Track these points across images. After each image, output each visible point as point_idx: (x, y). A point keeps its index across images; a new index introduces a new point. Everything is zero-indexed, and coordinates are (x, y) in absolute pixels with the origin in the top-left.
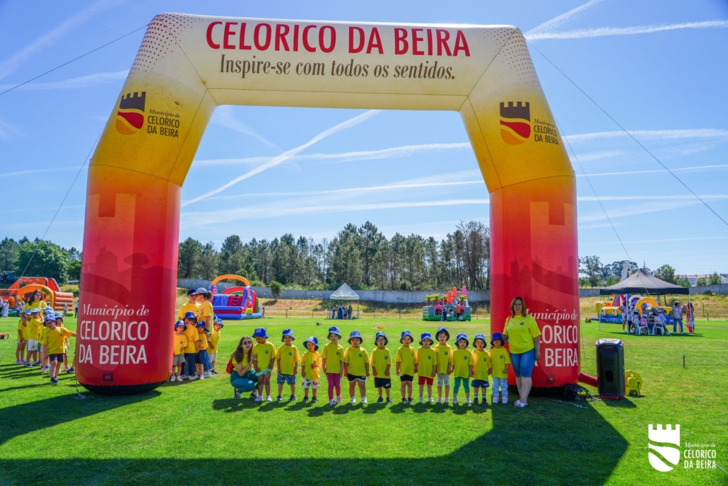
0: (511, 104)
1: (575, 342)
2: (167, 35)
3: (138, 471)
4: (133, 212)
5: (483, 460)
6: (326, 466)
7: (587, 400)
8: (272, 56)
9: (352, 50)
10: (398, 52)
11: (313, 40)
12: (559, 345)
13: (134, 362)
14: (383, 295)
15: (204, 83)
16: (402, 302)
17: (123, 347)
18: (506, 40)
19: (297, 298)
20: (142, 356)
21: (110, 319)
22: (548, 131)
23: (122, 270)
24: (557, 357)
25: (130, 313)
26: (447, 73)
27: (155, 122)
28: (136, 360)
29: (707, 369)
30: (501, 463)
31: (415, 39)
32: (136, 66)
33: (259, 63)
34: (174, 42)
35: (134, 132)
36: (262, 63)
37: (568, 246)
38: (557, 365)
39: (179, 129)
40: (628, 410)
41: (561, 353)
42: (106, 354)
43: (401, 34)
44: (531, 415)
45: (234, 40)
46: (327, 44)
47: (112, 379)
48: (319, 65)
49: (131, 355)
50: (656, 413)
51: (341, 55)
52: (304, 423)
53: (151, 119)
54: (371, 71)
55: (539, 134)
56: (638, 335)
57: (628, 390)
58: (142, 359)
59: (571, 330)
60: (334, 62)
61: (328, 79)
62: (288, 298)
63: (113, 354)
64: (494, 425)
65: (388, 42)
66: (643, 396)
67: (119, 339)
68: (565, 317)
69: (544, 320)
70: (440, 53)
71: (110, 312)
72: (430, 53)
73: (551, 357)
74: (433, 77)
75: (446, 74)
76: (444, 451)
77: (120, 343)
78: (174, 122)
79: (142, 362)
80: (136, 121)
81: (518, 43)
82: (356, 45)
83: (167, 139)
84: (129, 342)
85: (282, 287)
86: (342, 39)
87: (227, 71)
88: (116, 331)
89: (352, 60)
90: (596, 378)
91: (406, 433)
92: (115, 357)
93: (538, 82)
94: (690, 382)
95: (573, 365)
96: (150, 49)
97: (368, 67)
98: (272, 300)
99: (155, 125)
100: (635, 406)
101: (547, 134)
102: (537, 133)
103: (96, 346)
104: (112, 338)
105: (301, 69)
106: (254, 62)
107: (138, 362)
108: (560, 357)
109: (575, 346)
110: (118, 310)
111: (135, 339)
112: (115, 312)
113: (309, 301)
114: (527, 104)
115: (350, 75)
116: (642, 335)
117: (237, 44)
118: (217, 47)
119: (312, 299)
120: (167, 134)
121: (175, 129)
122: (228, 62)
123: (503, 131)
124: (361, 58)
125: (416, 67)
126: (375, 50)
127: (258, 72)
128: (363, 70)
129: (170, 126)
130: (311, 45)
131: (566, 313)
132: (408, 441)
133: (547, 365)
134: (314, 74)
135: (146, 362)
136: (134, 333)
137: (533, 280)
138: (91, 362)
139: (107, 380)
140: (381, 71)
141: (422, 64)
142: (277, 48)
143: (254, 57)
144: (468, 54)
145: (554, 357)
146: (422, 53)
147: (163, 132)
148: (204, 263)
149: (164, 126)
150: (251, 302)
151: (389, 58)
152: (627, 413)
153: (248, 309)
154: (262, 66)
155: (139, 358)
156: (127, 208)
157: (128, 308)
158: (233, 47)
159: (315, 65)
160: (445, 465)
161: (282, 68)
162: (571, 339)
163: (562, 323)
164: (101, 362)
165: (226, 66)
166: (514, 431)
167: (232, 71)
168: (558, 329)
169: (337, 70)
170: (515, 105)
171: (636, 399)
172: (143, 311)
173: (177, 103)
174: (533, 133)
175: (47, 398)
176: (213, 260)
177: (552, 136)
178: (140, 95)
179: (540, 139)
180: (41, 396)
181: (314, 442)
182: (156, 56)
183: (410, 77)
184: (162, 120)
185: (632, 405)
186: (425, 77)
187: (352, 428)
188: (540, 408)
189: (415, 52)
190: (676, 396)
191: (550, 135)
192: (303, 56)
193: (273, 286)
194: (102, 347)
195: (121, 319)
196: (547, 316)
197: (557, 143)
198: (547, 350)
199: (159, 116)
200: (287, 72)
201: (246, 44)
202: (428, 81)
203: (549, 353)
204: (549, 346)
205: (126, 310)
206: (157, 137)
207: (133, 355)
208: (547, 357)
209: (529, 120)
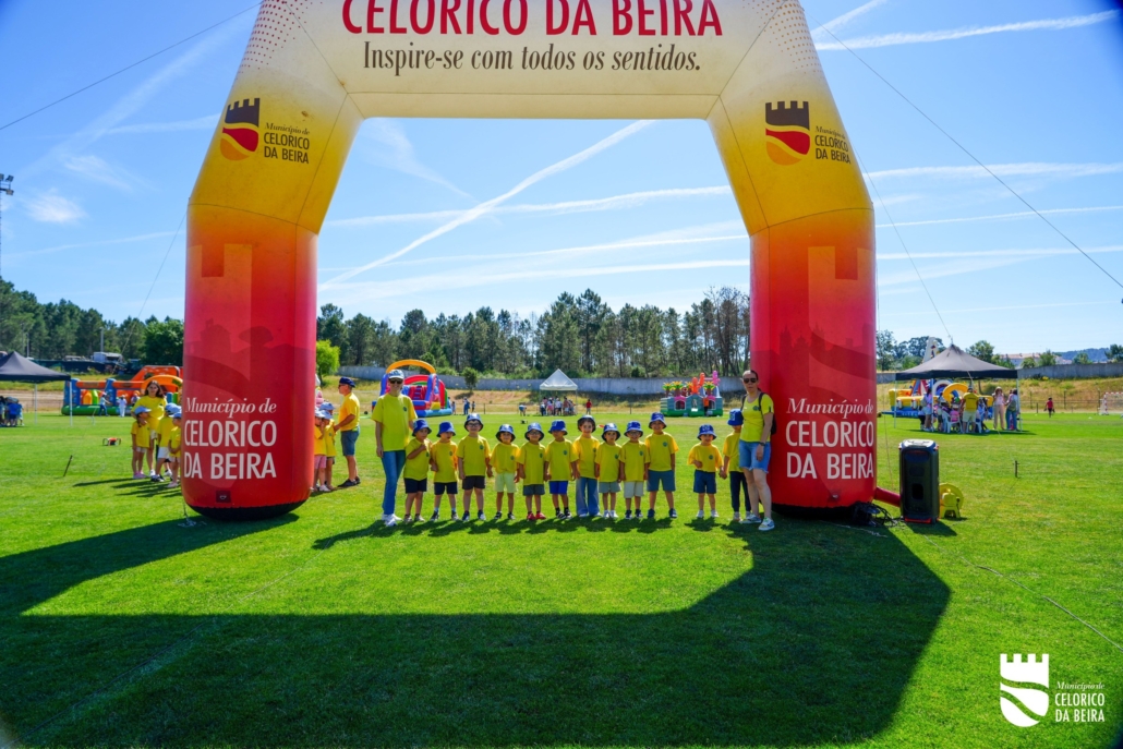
0: (781, 104)
1: (870, 445)
2: (286, 15)
3: (238, 636)
4: (249, 270)
5: (739, 617)
6: (509, 628)
7: (886, 524)
8: (437, 41)
9: (550, 31)
10: (617, 31)
11: (495, 17)
12: (847, 449)
13: (258, 476)
14: (609, 384)
15: (343, 84)
16: (633, 392)
17: (242, 456)
18: (775, 10)
19: (498, 389)
20: (269, 468)
21: (223, 417)
22: (836, 143)
23: (236, 349)
24: (844, 466)
25: (250, 409)
26: (689, 61)
27: (274, 141)
28: (260, 474)
29: (1049, 479)
30: (767, 624)
31: (643, 13)
32: (247, 62)
33: (418, 53)
34: (297, 24)
35: (244, 157)
36: (423, 52)
37: (863, 309)
38: (844, 477)
39: (309, 152)
40: (946, 539)
41: (849, 461)
42: (219, 466)
43: (622, 5)
44: (808, 547)
45: (382, 20)
46: (515, 23)
47: (228, 500)
48: (504, 54)
49: (254, 466)
50: (987, 544)
51: (536, 38)
52: (487, 561)
53: (268, 137)
54: (578, 60)
55: (822, 148)
56: (946, 433)
57: (943, 510)
58: (269, 471)
59: (864, 427)
60: (526, 48)
61: (516, 74)
62: (488, 389)
63: (229, 465)
64: (755, 563)
65: (604, 17)
66: (965, 519)
67: (236, 444)
68: (856, 409)
69: (827, 414)
70: (678, 32)
71: (223, 408)
72: (664, 32)
73: (835, 466)
74: (669, 68)
75: (687, 63)
76: (682, 602)
77: (238, 450)
78: (301, 141)
79: (269, 475)
80: (248, 140)
81: (792, 15)
82: (557, 24)
83: (293, 166)
84: (249, 449)
85: (479, 376)
86: (537, 14)
87: (374, 66)
88: (232, 434)
89: (552, 45)
90: (898, 493)
91: (630, 576)
92: (231, 469)
93: (822, 71)
94: (1028, 497)
95: (866, 476)
96: (265, 36)
97: (574, 55)
98: (467, 392)
99: (275, 146)
100: (954, 534)
101: (834, 148)
102: (820, 147)
103: (205, 454)
104: (227, 444)
105: (479, 60)
106: (411, 52)
107: (263, 476)
108: (849, 466)
109: (871, 451)
111: (258, 444)
112: (230, 407)
113: (514, 393)
114: (806, 104)
115: (549, 67)
116: (952, 432)
117: (387, 26)
118: (357, 30)
119: (517, 390)
120: (292, 158)
121: (304, 151)
122: (374, 52)
123: (769, 145)
124: (565, 42)
125: (643, 54)
126: (584, 29)
127: (418, 66)
128: (567, 60)
129: (296, 147)
130: (492, 24)
131: (858, 404)
132: (631, 589)
133: (830, 476)
134: (497, 67)
135: (274, 475)
136: (256, 437)
137: (811, 357)
138: (200, 477)
139: (222, 501)
140: (593, 60)
141: (652, 49)
142: (444, 30)
143: (412, 44)
144: (719, 32)
145: (840, 465)
146: (652, 33)
147: (286, 155)
148: (378, 346)
149: (287, 147)
150: (437, 395)
151: (605, 41)
152: (944, 544)
153: (434, 404)
154: (422, 57)
155: (265, 471)
156: (240, 265)
157: (247, 403)
158: (381, 30)
159: (498, 53)
160: (684, 626)
161: (452, 60)
162: (864, 440)
163: (853, 418)
164: (213, 476)
165: (373, 59)
166: (783, 574)
167: (381, 66)
168: (846, 427)
169: (532, 60)
171: (955, 523)
172: (268, 407)
173: (304, 114)
174: (813, 147)
175: (144, 525)
176: (390, 342)
177: (841, 150)
178: (252, 103)
179: (824, 155)
180: (136, 522)
181: (498, 589)
182: (271, 47)
183: (635, 68)
184: (284, 138)
185: (949, 532)
186: (656, 68)
187: (553, 569)
188: (820, 537)
189: (643, 31)
190: (1011, 518)
191: (839, 150)
192: (480, 41)
193: (468, 374)
194: (214, 455)
195: (238, 417)
196: (831, 409)
197: (848, 161)
198: (830, 456)
199: (280, 133)
200: (458, 65)
201: (399, 25)
202: (662, 75)
203: (833, 461)
204: (832, 450)
205: (244, 405)
206: (278, 162)
207: (257, 467)
208: (830, 466)
209: (808, 127)
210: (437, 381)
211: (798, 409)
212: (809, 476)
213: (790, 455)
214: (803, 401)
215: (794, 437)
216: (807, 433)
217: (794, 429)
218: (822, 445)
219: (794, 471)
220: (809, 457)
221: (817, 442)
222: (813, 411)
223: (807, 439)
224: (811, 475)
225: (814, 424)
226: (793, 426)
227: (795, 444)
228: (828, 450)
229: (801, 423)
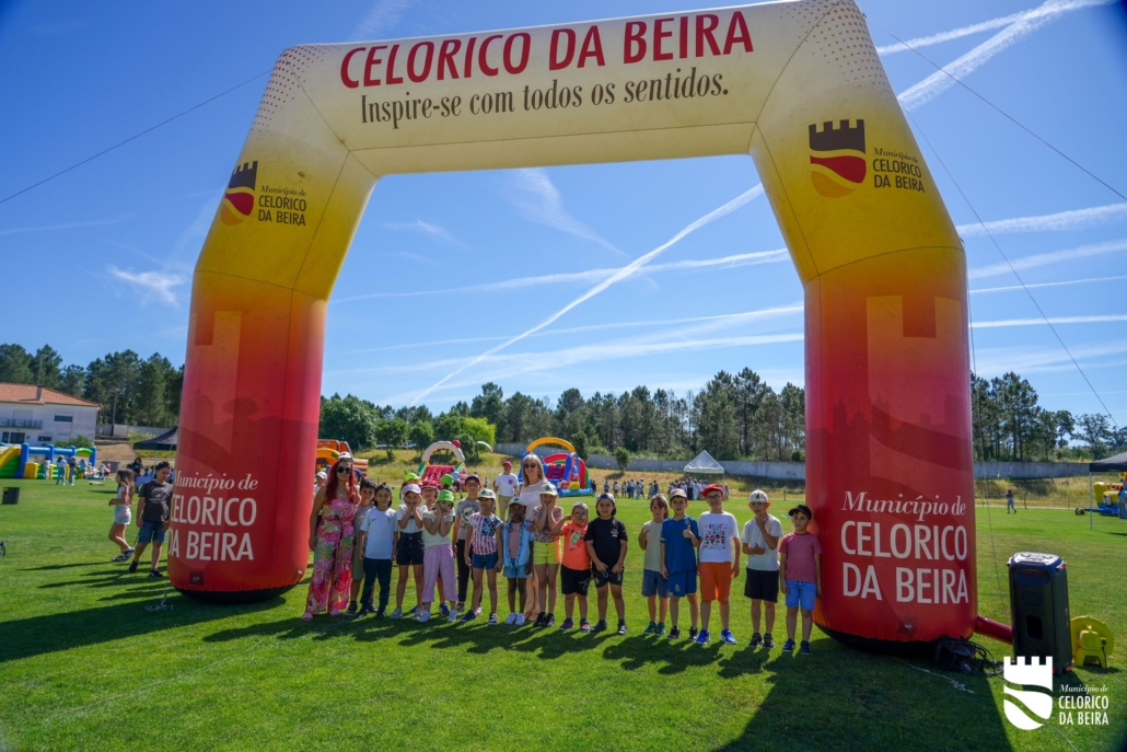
0: (828, 125)
1: (962, 558)
2: (288, 76)
4: (237, 337)
7: (987, 671)
8: (434, 89)
9: (554, 66)
10: (628, 59)
11: (495, 58)
12: (924, 562)
13: (233, 558)
14: (767, 468)
15: (342, 142)
17: (217, 535)
18: (820, 17)
19: (650, 470)
20: (245, 549)
21: (201, 493)
22: (903, 167)
23: (219, 421)
24: (921, 585)
25: (229, 485)
26: (714, 85)
27: (268, 204)
28: (236, 555)
31: (659, 35)
33: (415, 102)
34: (297, 83)
35: (240, 221)
36: (420, 101)
38: (921, 600)
39: (306, 213)
41: (928, 578)
42: (194, 545)
43: (635, 30)
44: (842, 700)
45: (378, 72)
46: (516, 61)
47: (201, 582)
48: (504, 95)
49: (229, 547)
51: (538, 76)
53: (263, 200)
54: (586, 95)
55: (883, 174)
57: (1078, 657)
58: (245, 553)
60: (527, 88)
61: (519, 118)
62: (639, 470)
63: (204, 545)
65: (613, 45)
66: (1113, 670)
67: (212, 523)
68: (938, 509)
69: (894, 514)
70: (699, 53)
71: (202, 483)
72: (683, 54)
73: (907, 584)
74: (691, 94)
75: (713, 87)
77: (214, 529)
78: (297, 203)
79: (245, 558)
80: (245, 204)
81: (844, 20)
82: (561, 57)
83: (293, 227)
84: (225, 528)
85: (631, 456)
86: (540, 49)
87: (372, 120)
88: (209, 511)
89: (555, 81)
90: (1009, 625)
92: (206, 549)
93: (888, 85)
95: (956, 601)
96: (268, 98)
97: (580, 90)
98: (618, 472)
99: (270, 209)
101: (900, 174)
102: (880, 173)
103: (184, 532)
104: (203, 522)
105: (477, 104)
106: (408, 102)
107: (239, 558)
108: (928, 585)
109: (963, 566)
110: (212, 481)
111: (235, 524)
112: (209, 483)
113: (666, 474)
114: (860, 123)
115: (554, 106)
117: (383, 79)
118: (353, 85)
120: (287, 220)
121: (300, 213)
122: (371, 106)
123: (815, 175)
124: (570, 77)
125: (660, 81)
126: (591, 61)
127: (415, 117)
128: (573, 96)
129: (292, 210)
130: (491, 65)
131: (939, 502)
133: (900, 598)
134: (497, 111)
135: (251, 558)
136: (234, 514)
137: (872, 439)
138: (178, 556)
139: (195, 583)
140: (602, 94)
141: (669, 75)
142: (440, 76)
143: (408, 94)
144: (749, 48)
145: (914, 584)
146: (669, 56)
147: (281, 218)
149: (282, 210)
150: (577, 475)
151: (616, 71)
153: (572, 483)
154: (419, 107)
155: (241, 552)
156: (229, 333)
157: (226, 479)
158: (377, 82)
159: (498, 95)
161: (450, 107)
162: (951, 550)
163: (931, 520)
164: (189, 556)
165: (370, 112)
167: (379, 120)
168: (923, 534)
169: (534, 100)
170: (836, 126)
171: (1094, 675)
172: (249, 483)
173: (301, 175)
174: (870, 173)
176: (544, 420)
177: (911, 176)
178: (250, 167)
179: (885, 182)
182: (272, 109)
183: (651, 98)
184: (279, 201)
186: (676, 96)
189: (658, 56)
191: (909, 174)
192: (480, 85)
193: (619, 454)
195: (216, 494)
196: (900, 508)
197: (921, 189)
198: (899, 571)
199: (275, 195)
200: (457, 112)
201: (395, 76)
202: (683, 103)
203: (905, 577)
204: (903, 563)
205: (223, 481)
206: (272, 226)
207: (232, 548)
208: (900, 584)
209: (864, 151)
210: (577, 460)
211: (856, 506)
212: (871, 596)
213: (846, 566)
214: (863, 494)
215: (852, 543)
216: (868, 538)
217: (852, 531)
218: (888, 555)
219: (851, 588)
220: (871, 570)
221: (882, 550)
222: (875, 509)
223: (868, 546)
224: (874, 594)
225: (877, 526)
226: (850, 528)
227: (852, 552)
228: (895, 562)
229: (860, 525)
